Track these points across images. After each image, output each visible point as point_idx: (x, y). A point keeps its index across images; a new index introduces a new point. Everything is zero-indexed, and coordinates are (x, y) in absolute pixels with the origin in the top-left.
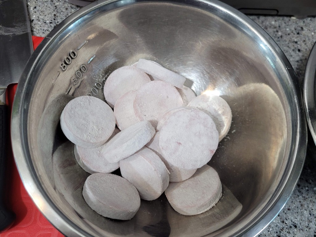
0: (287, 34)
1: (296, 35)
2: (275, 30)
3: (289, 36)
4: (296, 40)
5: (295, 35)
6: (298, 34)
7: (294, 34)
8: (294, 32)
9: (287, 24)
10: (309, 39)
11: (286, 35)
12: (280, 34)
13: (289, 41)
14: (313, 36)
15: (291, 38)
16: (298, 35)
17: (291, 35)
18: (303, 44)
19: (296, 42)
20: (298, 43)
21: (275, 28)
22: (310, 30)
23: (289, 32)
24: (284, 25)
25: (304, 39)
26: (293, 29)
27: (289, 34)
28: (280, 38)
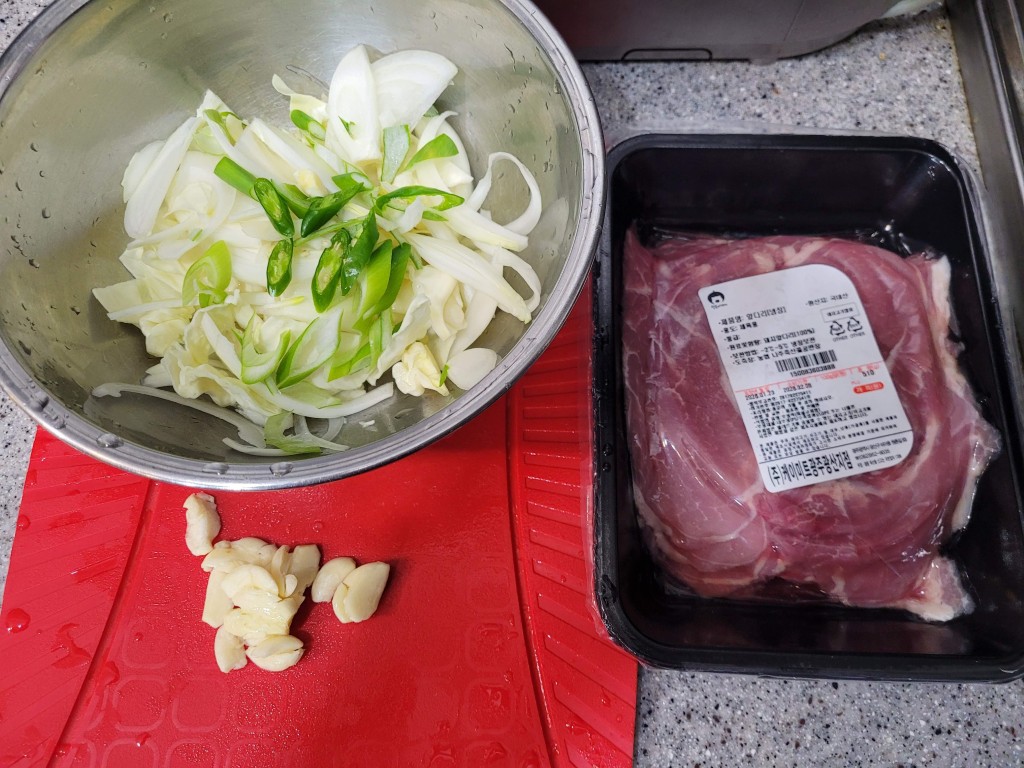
0: (742, 99)
1: (760, 101)
2: (716, 93)
3: (745, 104)
4: (758, 111)
5: (757, 101)
6: (764, 97)
7: (756, 98)
8: (757, 94)
9: (742, 78)
10: (786, 108)
11: (739, 101)
12: (726, 99)
13: (746, 113)
14: (794, 99)
15: (749, 108)
16: (764, 101)
17: (748, 102)
18: (774, 119)
19: (760, 116)
20: (764, 116)
21: (716, 88)
22: (788, 88)
23: (745, 95)
24: (735, 80)
25: (776, 107)
26: (753, 88)
27: (745, 100)
28: (726, 108)
